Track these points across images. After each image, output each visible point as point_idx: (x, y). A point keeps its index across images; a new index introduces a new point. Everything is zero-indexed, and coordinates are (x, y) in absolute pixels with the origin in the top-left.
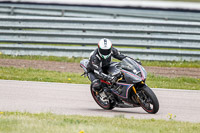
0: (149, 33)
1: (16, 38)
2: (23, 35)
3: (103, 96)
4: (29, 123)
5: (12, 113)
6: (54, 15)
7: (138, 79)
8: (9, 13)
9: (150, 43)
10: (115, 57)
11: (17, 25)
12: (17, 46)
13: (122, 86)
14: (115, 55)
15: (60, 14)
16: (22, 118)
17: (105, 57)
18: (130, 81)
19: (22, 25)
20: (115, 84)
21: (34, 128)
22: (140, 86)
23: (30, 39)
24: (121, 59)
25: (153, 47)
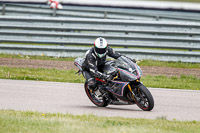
0: (191, 35)
1: (58, 40)
2: (66, 36)
3: (98, 94)
4: (71, 124)
5: (54, 115)
6: (97, 17)
7: (133, 77)
8: (51, 15)
9: (192, 46)
10: (110, 56)
11: (60, 26)
12: (59, 47)
13: (118, 84)
14: (111, 54)
15: (102, 15)
16: (64, 119)
17: (101, 56)
18: (126, 79)
19: (65, 26)
20: (110, 82)
21: (76, 129)
22: (135, 84)
23: (72, 41)
24: (116, 58)
25: (195, 49)
